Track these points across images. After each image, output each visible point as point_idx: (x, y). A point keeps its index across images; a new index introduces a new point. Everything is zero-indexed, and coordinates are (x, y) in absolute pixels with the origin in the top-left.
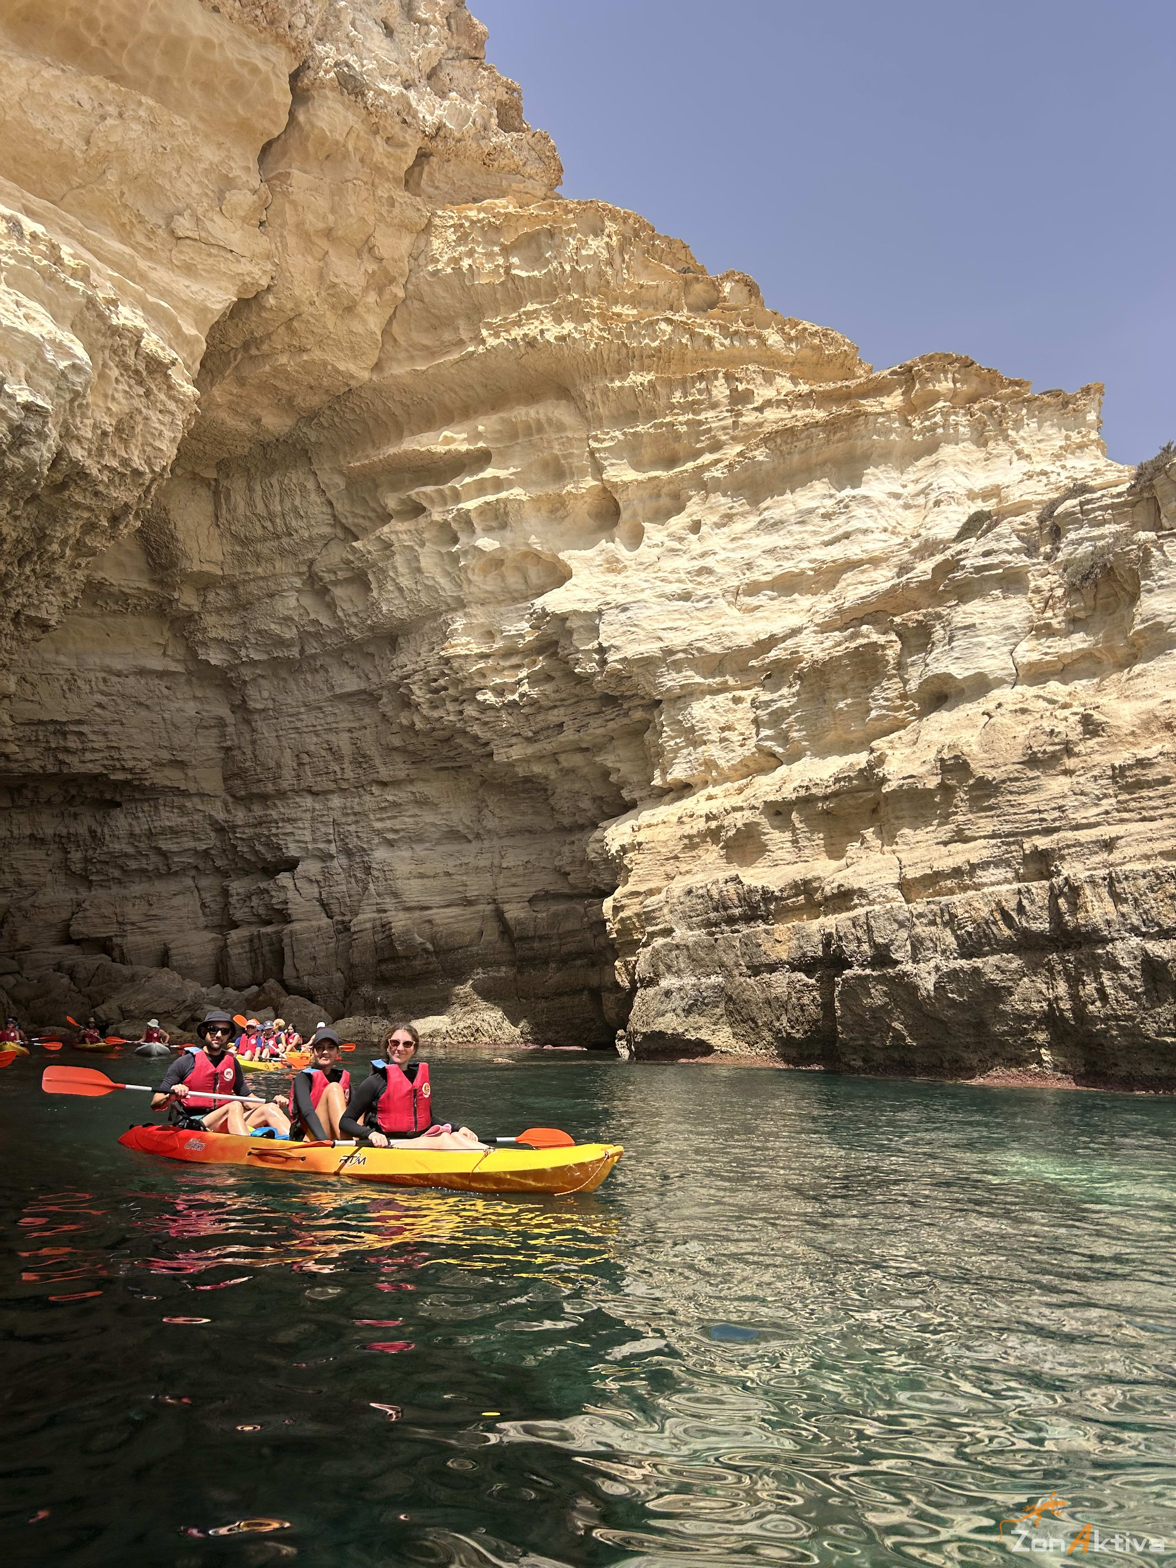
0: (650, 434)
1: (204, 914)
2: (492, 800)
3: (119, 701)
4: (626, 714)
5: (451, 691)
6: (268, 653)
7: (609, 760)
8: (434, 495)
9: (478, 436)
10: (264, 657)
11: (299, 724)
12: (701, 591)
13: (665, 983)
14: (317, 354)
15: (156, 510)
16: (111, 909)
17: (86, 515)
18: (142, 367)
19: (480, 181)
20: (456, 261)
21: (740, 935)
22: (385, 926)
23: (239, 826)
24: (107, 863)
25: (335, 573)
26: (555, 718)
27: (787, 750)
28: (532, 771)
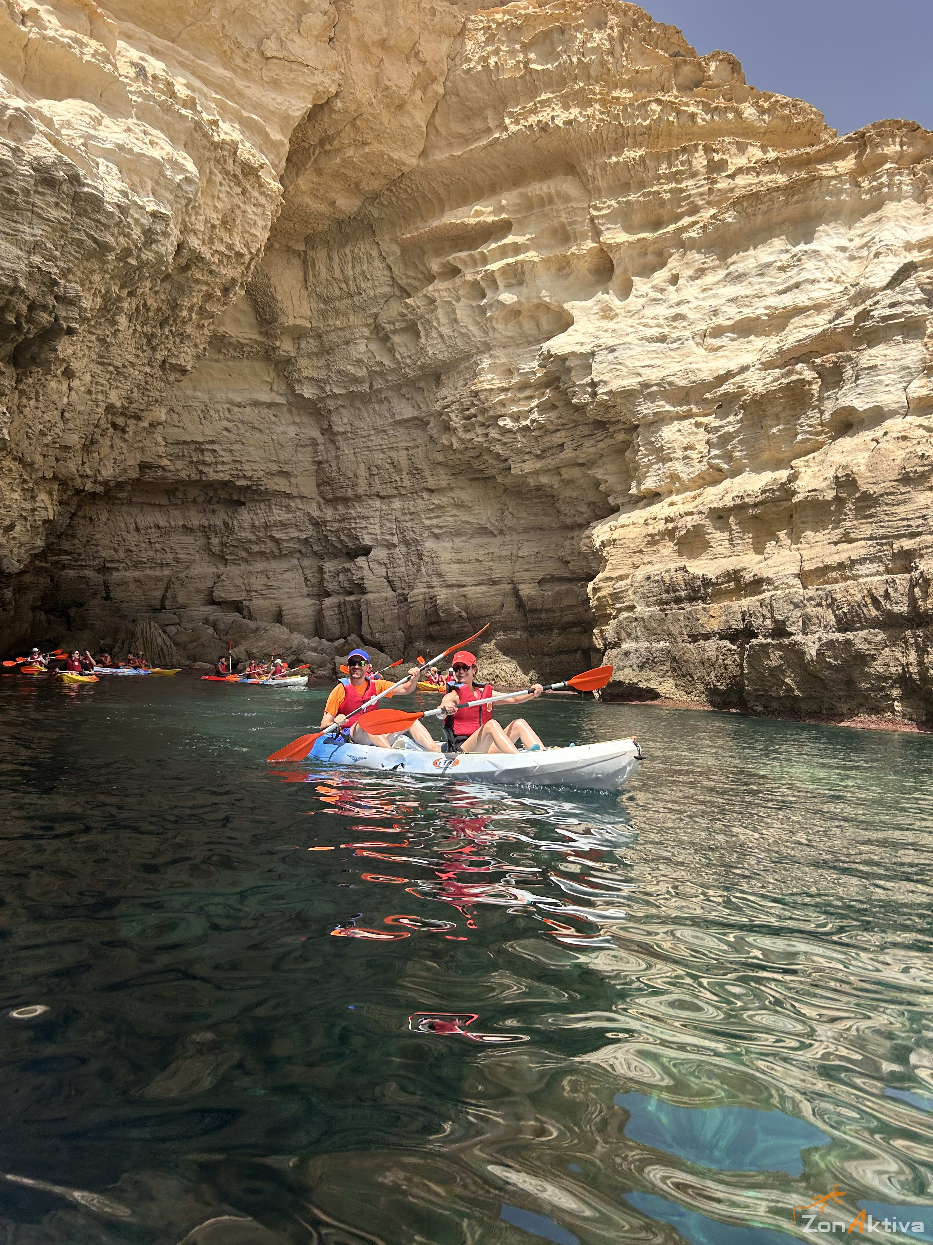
0: (639, 202)
1: (307, 586)
2: (512, 504)
3: (240, 426)
4: (612, 437)
5: (480, 418)
6: (346, 388)
7: (599, 473)
8: (467, 259)
9: (501, 209)
10: (343, 391)
11: (369, 444)
12: (674, 336)
13: (625, 646)
14: (376, 147)
15: (261, 277)
16: (241, 580)
17: (204, 288)
18: (238, 171)
20: (485, 59)
21: (685, 612)
22: (433, 598)
23: (328, 521)
24: (237, 547)
25: (394, 324)
26: (558, 440)
27: (731, 466)
28: (540, 482)
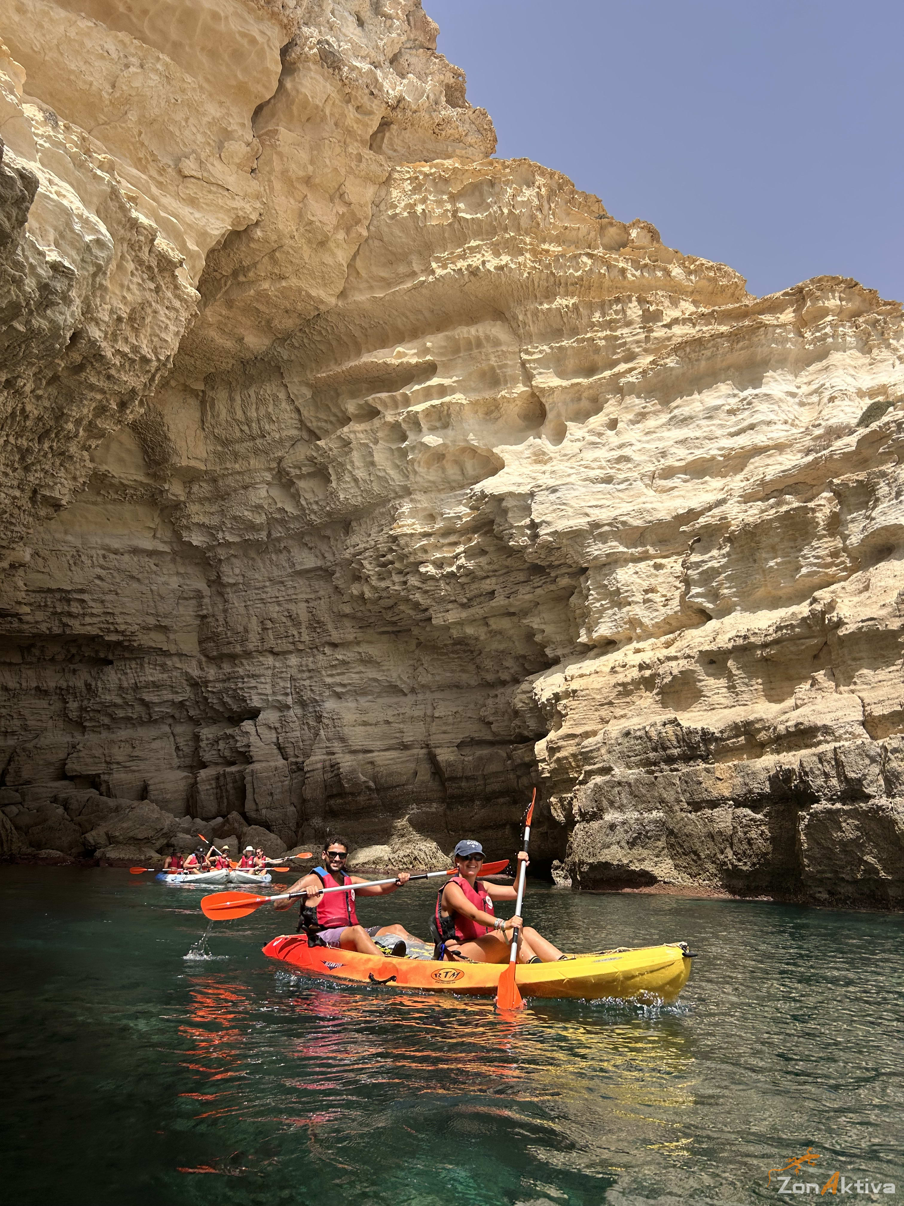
0: (573, 347)
1: (178, 756)
2: (426, 659)
3: (115, 574)
4: (554, 581)
5: (397, 565)
6: (240, 536)
7: (535, 622)
8: (388, 400)
9: (426, 351)
10: (237, 539)
11: (264, 596)
12: (622, 476)
13: (608, 817)
14: (294, 282)
15: (153, 414)
16: (101, 751)
18: (154, 264)
19: (429, 146)
20: (411, 207)
21: (680, 774)
22: (334, 766)
23: (210, 681)
24: (99, 711)
25: (300, 469)
26: (487, 587)
27: (717, 606)
28: (465, 633)
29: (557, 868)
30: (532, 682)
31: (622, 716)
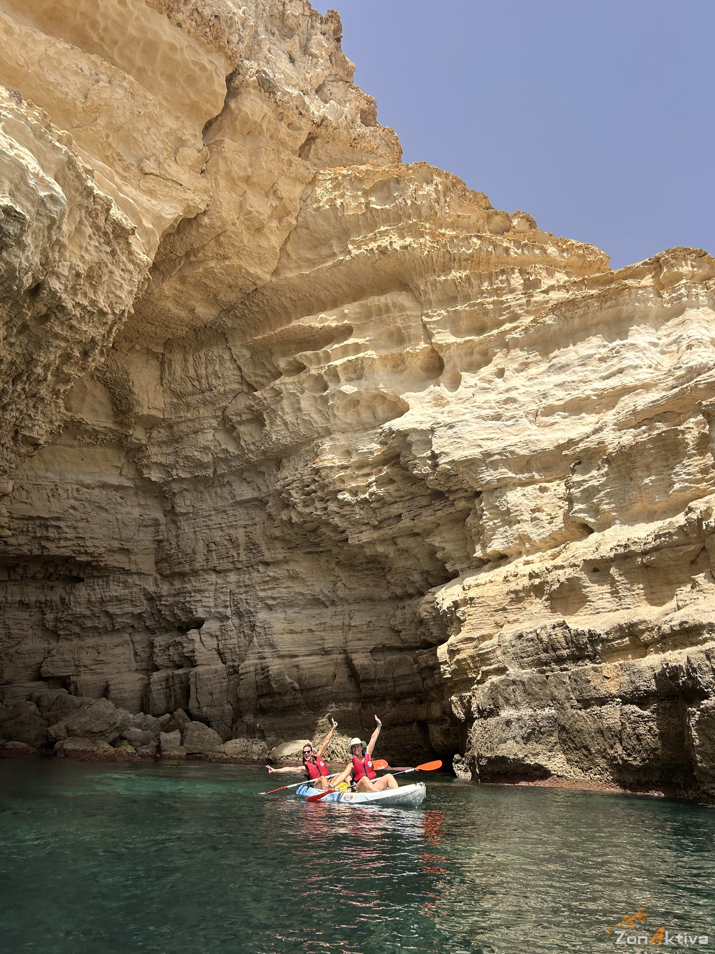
0: (466, 311)
1: (136, 661)
2: (344, 576)
3: (87, 505)
4: (452, 505)
5: (319, 493)
6: (191, 473)
7: (436, 541)
8: (312, 357)
9: (344, 316)
10: (188, 476)
11: (210, 523)
12: (509, 414)
13: (504, 714)
14: (235, 261)
15: (121, 373)
16: (71, 655)
17: (63, 344)
18: (110, 230)
19: (348, 156)
20: (332, 201)
21: (569, 673)
22: (265, 669)
23: (163, 596)
24: (71, 622)
25: (241, 416)
26: (395, 511)
27: (598, 520)
28: (376, 551)
29: (457, 762)
30: (434, 593)
31: (515, 621)
